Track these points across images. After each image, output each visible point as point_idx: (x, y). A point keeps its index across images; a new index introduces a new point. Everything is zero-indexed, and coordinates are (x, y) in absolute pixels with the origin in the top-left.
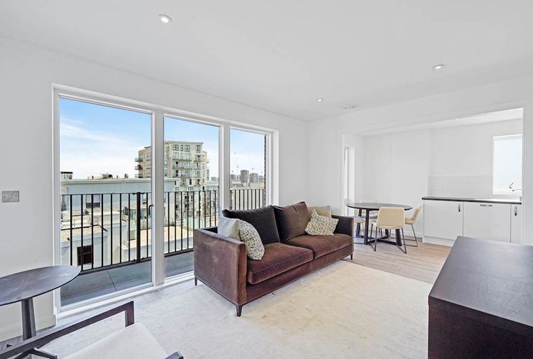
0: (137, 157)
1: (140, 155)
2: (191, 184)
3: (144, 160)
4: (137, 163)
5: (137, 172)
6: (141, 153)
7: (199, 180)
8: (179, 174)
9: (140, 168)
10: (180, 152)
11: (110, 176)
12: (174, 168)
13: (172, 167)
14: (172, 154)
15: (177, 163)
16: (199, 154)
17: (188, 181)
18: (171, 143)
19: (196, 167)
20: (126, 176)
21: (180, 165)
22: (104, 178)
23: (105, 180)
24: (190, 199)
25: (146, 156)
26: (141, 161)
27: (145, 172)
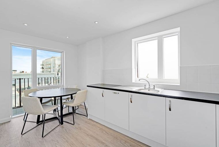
0: (42, 63)
1: (43, 63)
3: (45, 65)
4: (42, 66)
5: (42, 70)
6: (43, 62)
9: (43, 68)
15: (59, 66)
22: (20, 73)
23: (21, 73)
25: (45, 63)
26: (43, 65)
27: (45, 70)
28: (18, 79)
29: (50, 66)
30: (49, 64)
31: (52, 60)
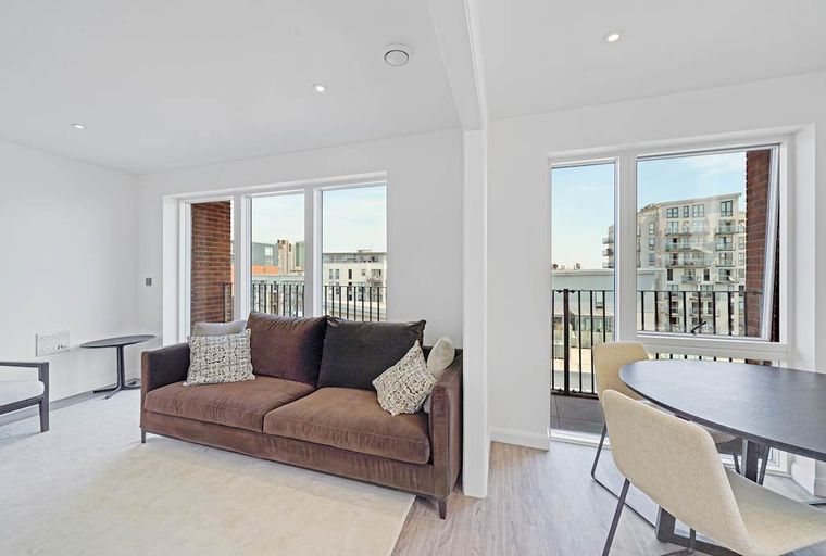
0: (606, 236)
2: (707, 278)
4: (607, 246)
5: (607, 259)
6: (612, 230)
7: (728, 273)
8: (680, 260)
9: (610, 253)
10: (681, 220)
12: (668, 250)
13: (664, 248)
14: (664, 225)
15: (675, 241)
16: (728, 219)
17: (700, 273)
18: (663, 205)
19: (721, 246)
20: (578, 266)
21: (681, 244)
24: (705, 308)
26: (611, 242)
28: (560, 292)
31: (644, 218)
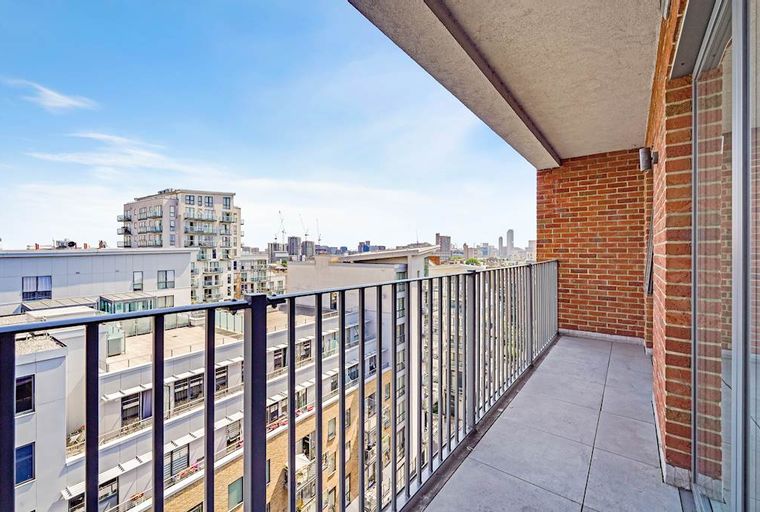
0: (121, 213)
1: (126, 211)
2: (214, 257)
3: (135, 219)
4: (122, 224)
5: (122, 238)
7: (228, 252)
8: (196, 241)
9: (126, 231)
10: (196, 207)
11: (72, 244)
12: (186, 232)
13: (183, 231)
14: (183, 209)
15: (192, 224)
16: (228, 211)
17: (210, 253)
18: (182, 192)
19: (223, 231)
20: (102, 244)
21: (197, 228)
22: (59, 248)
23: (62, 251)
24: (213, 281)
25: (137, 212)
26: (128, 220)
27: (136, 238)
29: (158, 225)
30: (155, 217)
31: (165, 200)
